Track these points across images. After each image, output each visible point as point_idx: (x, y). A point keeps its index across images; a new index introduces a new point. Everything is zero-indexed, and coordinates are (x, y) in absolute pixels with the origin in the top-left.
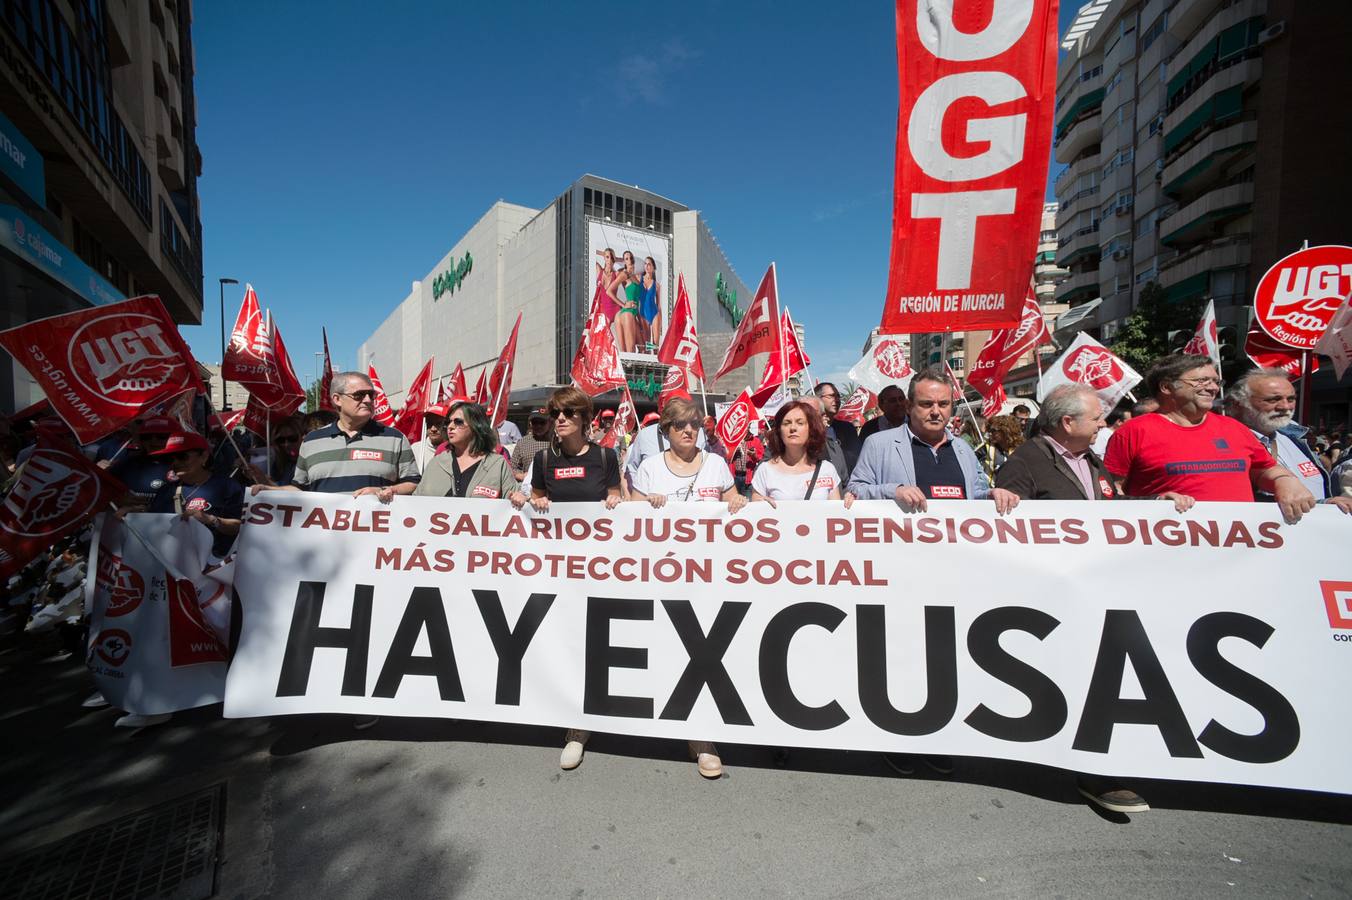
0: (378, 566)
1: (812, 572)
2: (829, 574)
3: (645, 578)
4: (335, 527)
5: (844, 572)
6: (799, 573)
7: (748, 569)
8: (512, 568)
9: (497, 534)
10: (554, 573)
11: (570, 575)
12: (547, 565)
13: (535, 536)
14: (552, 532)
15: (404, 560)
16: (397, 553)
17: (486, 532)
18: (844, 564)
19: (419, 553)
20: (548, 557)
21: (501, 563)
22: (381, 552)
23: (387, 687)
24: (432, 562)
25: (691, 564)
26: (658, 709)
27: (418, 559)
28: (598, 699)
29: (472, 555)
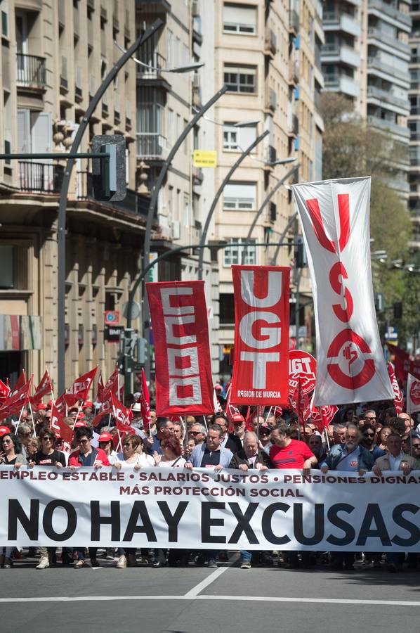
0: (121, 493)
1: (279, 492)
2: (285, 493)
3: (222, 495)
4: (101, 479)
5: (290, 493)
6: (275, 493)
7: (258, 492)
8: (172, 492)
9: (165, 480)
10: (187, 494)
11: (194, 494)
12: (184, 491)
13: (178, 480)
14: (185, 479)
15: (131, 491)
16: (128, 488)
17: (161, 479)
18: (290, 490)
19: (136, 488)
20: (184, 488)
21: (167, 491)
22: (122, 489)
23: (128, 537)
24: (141, 491)
25: (238, 490)
26: (228, 540)
27: (136, 490)
28: (206, 537)
29: (156, 488)
